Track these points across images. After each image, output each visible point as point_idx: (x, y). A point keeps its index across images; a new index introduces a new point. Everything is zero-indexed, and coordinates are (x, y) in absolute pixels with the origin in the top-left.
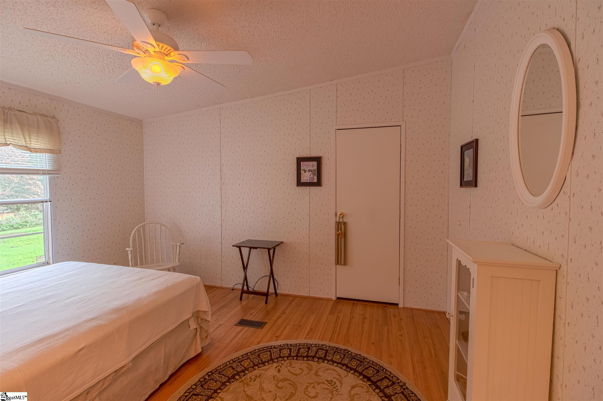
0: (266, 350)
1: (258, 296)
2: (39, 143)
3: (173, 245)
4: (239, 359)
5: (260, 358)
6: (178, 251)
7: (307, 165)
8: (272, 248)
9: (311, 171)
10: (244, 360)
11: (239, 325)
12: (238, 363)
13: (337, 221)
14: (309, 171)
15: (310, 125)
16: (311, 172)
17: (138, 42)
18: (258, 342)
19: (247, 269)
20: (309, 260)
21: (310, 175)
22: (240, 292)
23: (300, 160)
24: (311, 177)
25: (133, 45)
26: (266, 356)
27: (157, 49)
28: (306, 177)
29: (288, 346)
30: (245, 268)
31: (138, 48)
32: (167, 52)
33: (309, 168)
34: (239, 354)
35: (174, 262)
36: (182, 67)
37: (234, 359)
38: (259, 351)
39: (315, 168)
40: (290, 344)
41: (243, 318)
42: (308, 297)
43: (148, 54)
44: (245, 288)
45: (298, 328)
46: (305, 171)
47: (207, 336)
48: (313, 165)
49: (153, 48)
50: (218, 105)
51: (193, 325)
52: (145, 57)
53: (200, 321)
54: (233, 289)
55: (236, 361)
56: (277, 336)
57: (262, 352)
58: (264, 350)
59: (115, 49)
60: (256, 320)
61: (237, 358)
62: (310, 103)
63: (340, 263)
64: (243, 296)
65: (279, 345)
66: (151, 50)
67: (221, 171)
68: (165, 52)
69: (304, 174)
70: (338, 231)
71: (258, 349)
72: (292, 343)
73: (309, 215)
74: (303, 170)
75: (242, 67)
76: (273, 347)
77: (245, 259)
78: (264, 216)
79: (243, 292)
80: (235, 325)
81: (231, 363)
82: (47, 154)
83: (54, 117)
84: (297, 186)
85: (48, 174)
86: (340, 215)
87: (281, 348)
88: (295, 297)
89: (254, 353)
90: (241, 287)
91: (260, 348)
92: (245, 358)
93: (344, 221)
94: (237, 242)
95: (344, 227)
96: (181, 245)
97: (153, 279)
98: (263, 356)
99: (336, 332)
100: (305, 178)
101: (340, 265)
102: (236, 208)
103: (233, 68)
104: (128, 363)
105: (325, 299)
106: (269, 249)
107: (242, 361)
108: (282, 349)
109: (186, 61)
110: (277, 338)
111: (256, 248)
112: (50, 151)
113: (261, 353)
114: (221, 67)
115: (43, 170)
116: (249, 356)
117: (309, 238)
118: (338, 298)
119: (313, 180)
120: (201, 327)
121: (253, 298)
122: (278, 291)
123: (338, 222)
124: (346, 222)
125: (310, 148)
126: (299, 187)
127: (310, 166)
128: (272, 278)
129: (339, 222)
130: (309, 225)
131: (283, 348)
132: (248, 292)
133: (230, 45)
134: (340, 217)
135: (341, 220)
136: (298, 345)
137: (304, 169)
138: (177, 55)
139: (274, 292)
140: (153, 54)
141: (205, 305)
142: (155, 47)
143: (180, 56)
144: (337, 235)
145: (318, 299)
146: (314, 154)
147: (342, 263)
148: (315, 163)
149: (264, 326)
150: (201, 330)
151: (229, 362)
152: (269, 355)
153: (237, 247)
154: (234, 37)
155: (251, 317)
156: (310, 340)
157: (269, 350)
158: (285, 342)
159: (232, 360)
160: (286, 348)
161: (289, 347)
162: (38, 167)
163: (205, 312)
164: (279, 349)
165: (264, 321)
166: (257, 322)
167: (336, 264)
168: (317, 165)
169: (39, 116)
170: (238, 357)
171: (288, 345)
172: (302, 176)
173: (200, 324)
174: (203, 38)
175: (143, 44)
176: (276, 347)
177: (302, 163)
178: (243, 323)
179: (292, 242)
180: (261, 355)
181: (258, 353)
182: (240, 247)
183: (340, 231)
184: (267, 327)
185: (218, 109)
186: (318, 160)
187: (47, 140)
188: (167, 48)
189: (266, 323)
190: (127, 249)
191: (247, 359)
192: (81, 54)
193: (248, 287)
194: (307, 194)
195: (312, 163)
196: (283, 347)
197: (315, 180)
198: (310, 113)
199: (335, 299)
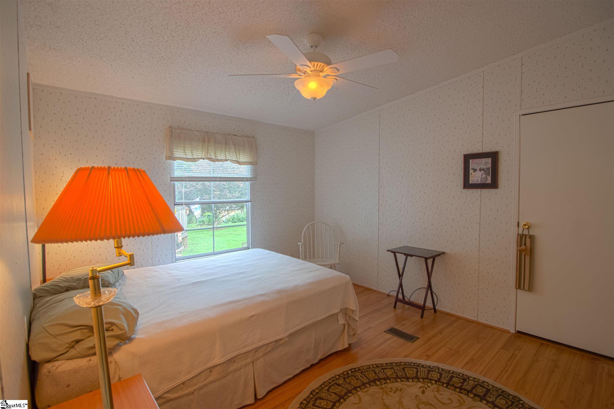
0: (413, 367)
1: (414, 308)
2: (244, 158)
3: (335, 244)
4: (382, 366)
5: (404, 372)
6: (338, 250)
7: (478, 162)
8: (430, 258)
9: (483, 170)
10: (388, 368)
11: (388, 332)
12: (381, 370)
13: (520, 232)
14: (480, 170)
15: (482, 114)
16: (483, 172)
17: (299, 67)
18: (405, 356)
19: (402, 277)
20: (478, 277)
21: (482, 175)
22: (394, 300)
23: (468, 158)
24: (483, 177)
25: (296, 70)
26: (411, 372)
27: (312, 69)
28: (476, 177)
29: (439, 370)
30: (400, 276)
31: (300, 71)
32: (321, 69)
33: (480, 167)
34: (384, 361)
35: (335, 259)
36: (335, 79)
37: (378, 364)
38: (405, 365)
39: (489, 166)
40: (442, 369)
41: (394, 327)
42: (476, 322)
43: (307, 75)
44: (400, 296)
45: (455, 354)
46: (475, 170)
47: (354, 334)
48: (487, 163)
49: (309, 68)
50: (377, 107)
51: (342, 321)
52: (305, 77)
53: (348, 319)
54: (388, 296)
55: (379, 367)
56: (427, 356)
57: (408, 366)
58: (410, 365)
59: (283, 76)
60: (407, 332)
61: (380, 364)
62: (483, 87)
63: (522, 288)
64: (397, 305)
65: (429, 365)
66: (308, 70)
67: (379, 174)
68: (320, 69)
69: (474, 174)
70: (521, 246)
71: (404, 363)
72: (445, 368)
73: (480, 224)
74: (472, 169)
75: (397, 64)
76: (421, 365)
77: (401, 266)
78: (424, 222)
79: (397, 300)
80: (385, 332)
81: (374, 367)
82: (249, 166)
83: (253, 137)
84: (463, 189)
85: (250, 181)
86: (524, 225)
87: (430, 369)
88: (459, 318)
89: (399, 365)
90: (395, 295)
91: (406, 362)
92: (389, 367)
93: (531, 234)
94: (393, 247)
95: (531, 241)
96: (341, 245)
97: (310, 272)
98: (408, 371)
99: (506, 371)
100: (475, 179)
101: (522, 290)
102: (393, 212)
103: (388, 67)
104: (285, 337)
105: (499, 330)
106: (426, 259)
107: (385, 369)
108: (431, 371)
109: (336, 73)
110: (428, 357)
111: (412, 256)
112: (251, 163)
113: (406, 367)
114: (376, 69)
115: (246, 178)
116: (393, 367)
117: (479, 251)
118: (519, 332)
119: (486, 181)
120: (349, 324)
121: (408, 309)
122: (437, 307)
123: (520, 234)
124: (534, 235)
125: (482, 142)
126: (466, 190)
127: (482, 163)
128: (429, 291)
129: (523, 235)
130: (479, 236)
131: (433, 370)
132: (404, 301)
133: (382, 46)
134: (523, 229)
135: (526, 232)
136: (451, 372)
137: (474, 168)
138: (329, 69)
139: (432, 307)
140: (310, 73)
141: (353, 303)
142: (310, 67)
143: (331, 70)
144: (519, 252)
145: (490, 327)
146: (487, 149)
147: (526, 287)
148: (489, 160)
149: (414, 341)
150: (348, 327)
151: (373, 365)
152: (415, 372)
153: (392, 252)
154: (385, 37)
155: (403, 327)
156: (467, 371)
157: (416, 367)
158: (435, 364)
159: (376, 364)
160: (436, 371)
161: (441, 372)
162: (244, 176)
163: (353, 311)
164: (428, 370)
165: (415, 335)
166: (408, 335)
167: (516, 288)
168: (492, 162)
169: (245, 138)
170: (382, 364)
171: (439, 368)
172: (470, 176)
173: (348, 321)
174: (356, 46)
175: (302, 67)
176: (424, 366)
177: (471, 160)
178: (393, 331)
179: (456, 254)
180: (406, 369)
181: (405, 366)
182: (395, 253)
183: (523, 247)
184: (418, 343)
185: (378, 111)
186: (494, 156)
187: (249, 155)
188: (321, 65)
189: (418, 338)
190: (299, 243)
191: (391, 368)
192: (266, 85)
193: (403, 296)
194: (477, 198)
195: (484, 160)
196: (432, 368)
197: (489, 181)
198: (483, 99)
199: (515, 333)
